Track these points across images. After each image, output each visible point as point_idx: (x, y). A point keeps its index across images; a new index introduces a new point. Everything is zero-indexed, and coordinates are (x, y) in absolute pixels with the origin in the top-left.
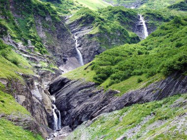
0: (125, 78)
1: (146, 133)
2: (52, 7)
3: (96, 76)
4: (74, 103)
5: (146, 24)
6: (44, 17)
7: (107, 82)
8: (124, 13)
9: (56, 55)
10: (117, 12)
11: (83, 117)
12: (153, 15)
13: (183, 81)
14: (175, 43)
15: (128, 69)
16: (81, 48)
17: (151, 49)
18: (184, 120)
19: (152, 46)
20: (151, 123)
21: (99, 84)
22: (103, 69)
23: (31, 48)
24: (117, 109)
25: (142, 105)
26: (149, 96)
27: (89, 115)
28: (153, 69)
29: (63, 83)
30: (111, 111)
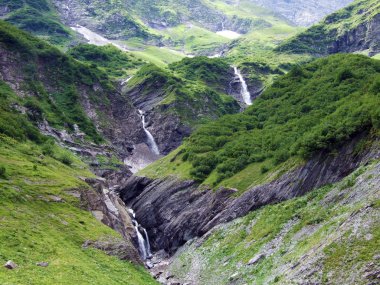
0: (240, 168)
1: (292, 247)
2: (99, 68)
3: (195, 170)
4: (168, 215)
5: (245, 79)
6: (91, 86)
7: (213, 177)
8: (209, 66)
9: (115, 144)
10: (198, 66)
11: (186, 235)
12: (253, 64)
13: (333, 164)
14: (300, 106)
15: (241, 154)
16: (151, 128)
17: (264, 119)
18: (360, 220)
19: (264, 114)
20: (297, 230)
21: (201, 182)
22: (202, 159)
23: (81, 136)
24: (239, 216)
25: (276, 206)
26: (286, 192)
27: (195, 230)
28: (282, 151)
29: (140, 185)
30: (230, 219)
